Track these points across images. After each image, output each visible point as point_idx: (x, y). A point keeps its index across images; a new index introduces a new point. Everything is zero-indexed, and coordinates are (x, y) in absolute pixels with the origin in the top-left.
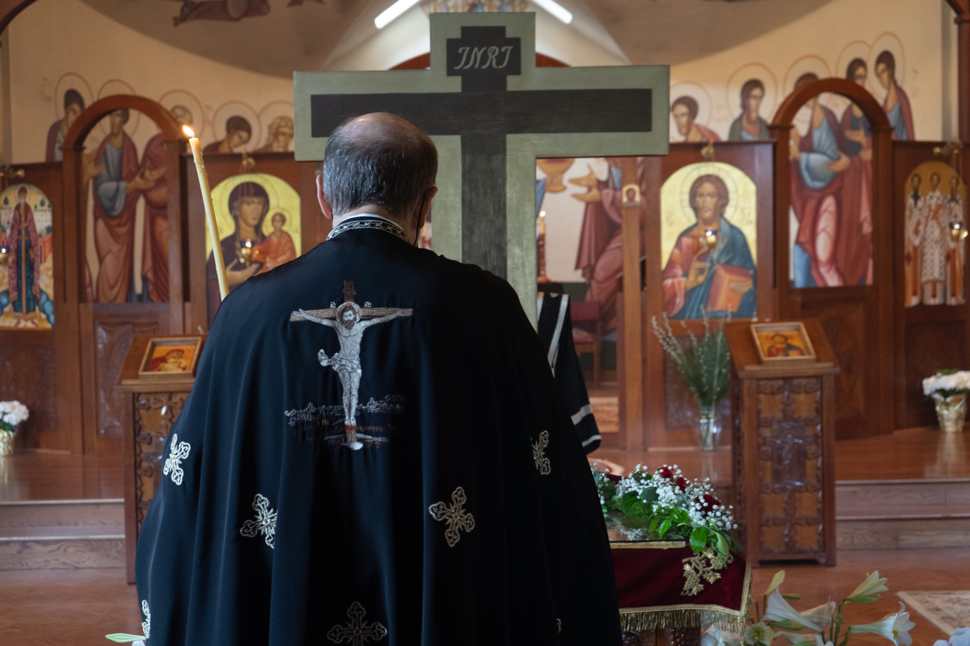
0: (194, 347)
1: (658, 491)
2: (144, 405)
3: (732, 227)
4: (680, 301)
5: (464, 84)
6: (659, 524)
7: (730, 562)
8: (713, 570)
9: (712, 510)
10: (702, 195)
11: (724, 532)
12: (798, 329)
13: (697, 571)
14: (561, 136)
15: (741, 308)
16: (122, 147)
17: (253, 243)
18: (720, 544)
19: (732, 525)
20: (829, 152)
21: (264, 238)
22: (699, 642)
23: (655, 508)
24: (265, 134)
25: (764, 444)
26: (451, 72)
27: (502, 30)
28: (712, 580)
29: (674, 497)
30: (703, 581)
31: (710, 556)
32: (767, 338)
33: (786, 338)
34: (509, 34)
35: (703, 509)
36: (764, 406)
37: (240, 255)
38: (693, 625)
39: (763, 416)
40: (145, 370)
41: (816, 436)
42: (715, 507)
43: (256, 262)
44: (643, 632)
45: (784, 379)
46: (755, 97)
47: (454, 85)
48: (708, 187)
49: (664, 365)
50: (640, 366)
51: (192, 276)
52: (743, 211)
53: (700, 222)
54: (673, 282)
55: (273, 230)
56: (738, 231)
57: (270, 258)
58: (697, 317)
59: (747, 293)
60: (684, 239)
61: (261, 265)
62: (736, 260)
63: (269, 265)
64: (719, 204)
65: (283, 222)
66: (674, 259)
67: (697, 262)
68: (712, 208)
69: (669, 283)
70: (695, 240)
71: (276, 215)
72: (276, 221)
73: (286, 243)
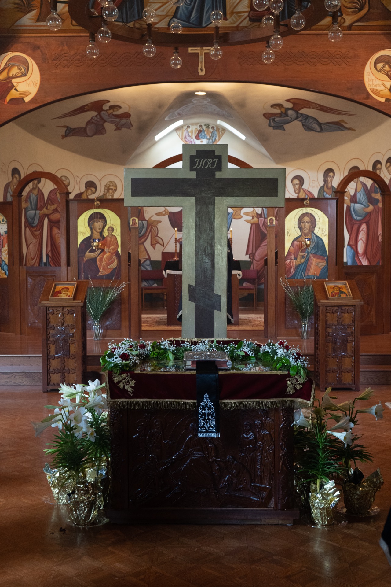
0: (73, 287)
1: (277, 351)
2: (51, 312)
3: (317, 237)
4: (293, 270)
5: (197, 175)
6: (277, 364)
7: (306, 380)
8: (299, 384)
9: (299, 359)
10: (304, 222)
11: (304, 368)
12: (345, 284)
13: (292, 384)
14: (238, 198)
15: (321, 274)
16: (38, 194)
17: (99, 240)
18: (302, 372)
19: (308, 365)
20: (364, 203)
21: (104, 238)
22: (293, 414)
23: (276, 357)
24: (103, 190)
25: (329, 336)
26: (191, 169)
27: (214, 151)
28: (298, 388)
29: (284, 353)
30: (295, 388)
31: (298, 378)
32: (331, 288)
33: (340, 288)
34: (217, 153)
35: (296, 358)
36: (328, 318)
37: (93, 246)
38: (290, 406)
39: (328, 323)
40: (52, 297)
41: (352, 332)
42: (301, 357)
43: (100, 249)
44: (269, 409)
45: (338, 306)
46: (330, 177)
47: (193, 175)
48: (306, 219)
49: (285, 299)
50: (274, 300)
51: (71, 255)
52: (323, 230)
53: (303, 235)
54: (290, 261)
55: (108, 234)
56: (320, 239)
57: (107, 247)
58: (301, 278)
59: (324, 267)
60: (295, 242)
61: (103, 250)
62: (319, 252)
63: (106, 250)
64: (312, 226)
65: (112, 231)
66: (290, 252)
67: (301, 253)
68: (308, 228)
69: (288, 262)
70: (300, 243)
71: (110, 227)
72: (110, 230)
73: (114, 240)
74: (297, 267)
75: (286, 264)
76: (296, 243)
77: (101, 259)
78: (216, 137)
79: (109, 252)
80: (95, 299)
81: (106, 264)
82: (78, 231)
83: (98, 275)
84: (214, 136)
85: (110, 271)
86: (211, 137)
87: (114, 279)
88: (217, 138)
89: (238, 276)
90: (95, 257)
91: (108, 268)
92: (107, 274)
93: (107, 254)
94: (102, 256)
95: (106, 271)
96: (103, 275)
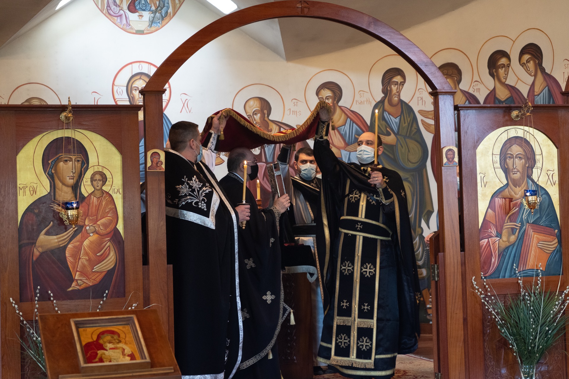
0: (132, 328)
3: (539, 187)
10: (512, 157)
15: (548, 266)
21: (82, 198)
46: (396, 84)
49: (483, 323)
50: (461, 326)
52: (547, 172)
53: (510, 183)
54: (489, 241)
55: (93, 189)
56: (543, 192)
57: (90, 220)
58: (510, 276)
59: (554, 251)
61: (81, 228)
62: (544, 219)
63: (88, 228)
64: (527, 165)
65: (103, 182)
66: (488, 220)
67: (509, 222)
68: (521, 170)
69: (485, 243)
70: (506, 200)
71: (96, 174)
72: (96, 180)
73: (107, 204)
74: (502, 254)
75: (480, 247)
76: (499, 201)
77: (78, 249)
78: (168, 8)
79: (95, 232)
81: (89, 260)
82: (19, 182)
83: (70, 289)
84: (164, 6)
85: (99, 278)
86: (159, 8)
87: (106, 297)
88: (170, 10)
89: (308, 275)
90: (61, 246)
91: (94, 272)
92: (91, 286)
93: (89, 238)
94: (78, 243)
95: (89, 278)
96: (83, 289)
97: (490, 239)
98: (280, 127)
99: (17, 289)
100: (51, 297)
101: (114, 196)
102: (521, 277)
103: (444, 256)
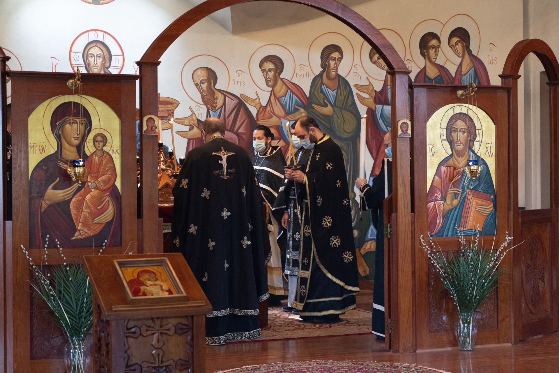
4: (439, 221)
10: (456, 131)
15: (485, 227)
46: (334, 59)
49: (428, 277)
50: (410, 278)
51: (14, 195)
52: (486, 145)
53: (454, 153)
54: (435, 204)
55: (95, 150)
56: (482, 162)
57: (92, 177)
58: (452, 235)
59: (490, 214)
60: (442, 167)
61: (84, 184)
62: (482, 186)
63: (90, 184)
64: (469, 138)
65: (104, 143)
66: (435, 185)
67: (452, 188)
68: (463, 142)
69: (432, 206)
70: (450, 169)
71: (98, 136)
72: (98, 141)
73: (107, 163)
74: (446, 216)
75: (427, 209)
76: (444, 169)
77: (81, 203)
79: (96, 188)
80: (72, 291)
81: (90, 213)
82: (30, 141)
83: (74, 238)
85: (99, 229)
90: (66, 199)
91: (95, 223)
92: (92, 236)
93: (91, 193)
94: (81, 197)
95: (90, 229)
96: (84, 239)
97: (436, 202)
98: (225, 96)
99: (27, 237)
100: (58, 244)
101: (113, 156)
102: (461, 236)
103: (397, 216)
